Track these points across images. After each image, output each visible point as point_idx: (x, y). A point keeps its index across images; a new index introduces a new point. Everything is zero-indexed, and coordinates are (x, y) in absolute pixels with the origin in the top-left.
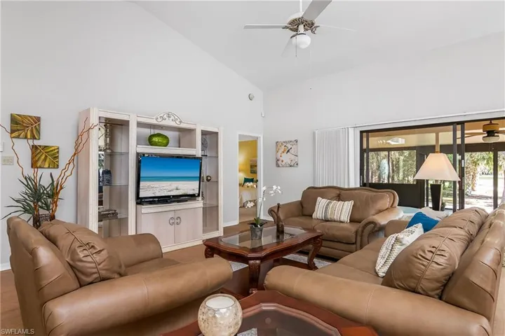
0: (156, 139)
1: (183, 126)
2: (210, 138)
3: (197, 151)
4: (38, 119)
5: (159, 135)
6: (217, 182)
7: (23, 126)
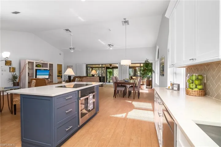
0: (38, 66)
1: (45, 63)
2: (51, 65)
3: (48, 68)
4: (11, 61)
5: (39, 65)
6: (53, 76)
7: (8, 63)
